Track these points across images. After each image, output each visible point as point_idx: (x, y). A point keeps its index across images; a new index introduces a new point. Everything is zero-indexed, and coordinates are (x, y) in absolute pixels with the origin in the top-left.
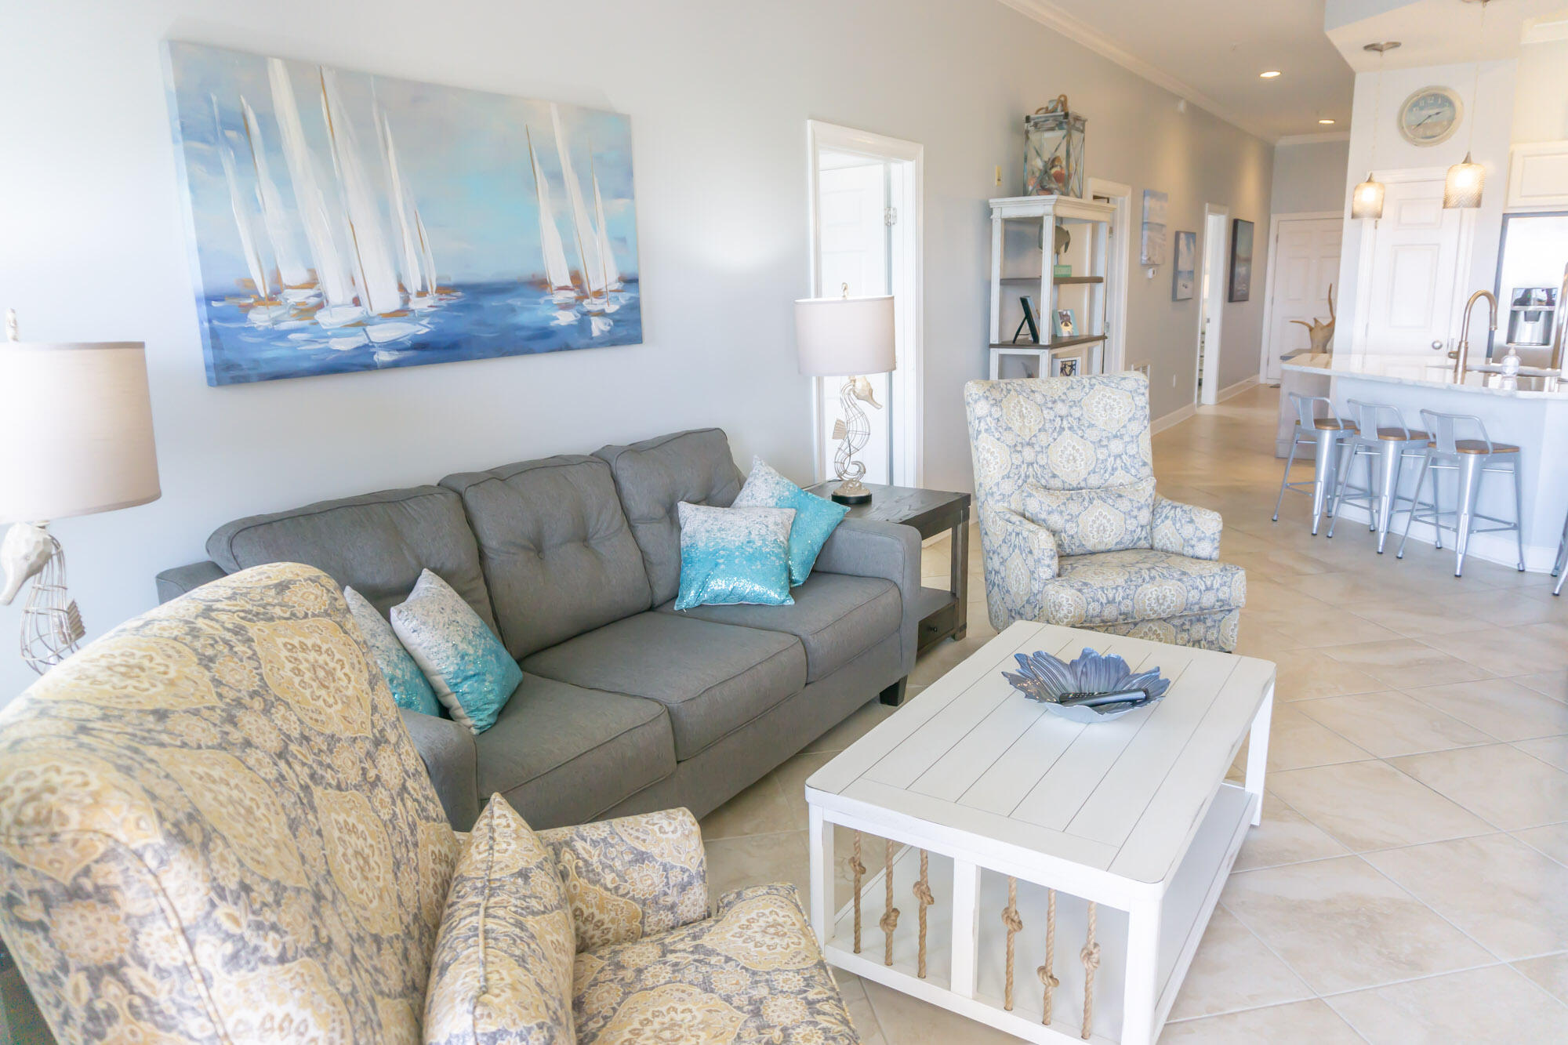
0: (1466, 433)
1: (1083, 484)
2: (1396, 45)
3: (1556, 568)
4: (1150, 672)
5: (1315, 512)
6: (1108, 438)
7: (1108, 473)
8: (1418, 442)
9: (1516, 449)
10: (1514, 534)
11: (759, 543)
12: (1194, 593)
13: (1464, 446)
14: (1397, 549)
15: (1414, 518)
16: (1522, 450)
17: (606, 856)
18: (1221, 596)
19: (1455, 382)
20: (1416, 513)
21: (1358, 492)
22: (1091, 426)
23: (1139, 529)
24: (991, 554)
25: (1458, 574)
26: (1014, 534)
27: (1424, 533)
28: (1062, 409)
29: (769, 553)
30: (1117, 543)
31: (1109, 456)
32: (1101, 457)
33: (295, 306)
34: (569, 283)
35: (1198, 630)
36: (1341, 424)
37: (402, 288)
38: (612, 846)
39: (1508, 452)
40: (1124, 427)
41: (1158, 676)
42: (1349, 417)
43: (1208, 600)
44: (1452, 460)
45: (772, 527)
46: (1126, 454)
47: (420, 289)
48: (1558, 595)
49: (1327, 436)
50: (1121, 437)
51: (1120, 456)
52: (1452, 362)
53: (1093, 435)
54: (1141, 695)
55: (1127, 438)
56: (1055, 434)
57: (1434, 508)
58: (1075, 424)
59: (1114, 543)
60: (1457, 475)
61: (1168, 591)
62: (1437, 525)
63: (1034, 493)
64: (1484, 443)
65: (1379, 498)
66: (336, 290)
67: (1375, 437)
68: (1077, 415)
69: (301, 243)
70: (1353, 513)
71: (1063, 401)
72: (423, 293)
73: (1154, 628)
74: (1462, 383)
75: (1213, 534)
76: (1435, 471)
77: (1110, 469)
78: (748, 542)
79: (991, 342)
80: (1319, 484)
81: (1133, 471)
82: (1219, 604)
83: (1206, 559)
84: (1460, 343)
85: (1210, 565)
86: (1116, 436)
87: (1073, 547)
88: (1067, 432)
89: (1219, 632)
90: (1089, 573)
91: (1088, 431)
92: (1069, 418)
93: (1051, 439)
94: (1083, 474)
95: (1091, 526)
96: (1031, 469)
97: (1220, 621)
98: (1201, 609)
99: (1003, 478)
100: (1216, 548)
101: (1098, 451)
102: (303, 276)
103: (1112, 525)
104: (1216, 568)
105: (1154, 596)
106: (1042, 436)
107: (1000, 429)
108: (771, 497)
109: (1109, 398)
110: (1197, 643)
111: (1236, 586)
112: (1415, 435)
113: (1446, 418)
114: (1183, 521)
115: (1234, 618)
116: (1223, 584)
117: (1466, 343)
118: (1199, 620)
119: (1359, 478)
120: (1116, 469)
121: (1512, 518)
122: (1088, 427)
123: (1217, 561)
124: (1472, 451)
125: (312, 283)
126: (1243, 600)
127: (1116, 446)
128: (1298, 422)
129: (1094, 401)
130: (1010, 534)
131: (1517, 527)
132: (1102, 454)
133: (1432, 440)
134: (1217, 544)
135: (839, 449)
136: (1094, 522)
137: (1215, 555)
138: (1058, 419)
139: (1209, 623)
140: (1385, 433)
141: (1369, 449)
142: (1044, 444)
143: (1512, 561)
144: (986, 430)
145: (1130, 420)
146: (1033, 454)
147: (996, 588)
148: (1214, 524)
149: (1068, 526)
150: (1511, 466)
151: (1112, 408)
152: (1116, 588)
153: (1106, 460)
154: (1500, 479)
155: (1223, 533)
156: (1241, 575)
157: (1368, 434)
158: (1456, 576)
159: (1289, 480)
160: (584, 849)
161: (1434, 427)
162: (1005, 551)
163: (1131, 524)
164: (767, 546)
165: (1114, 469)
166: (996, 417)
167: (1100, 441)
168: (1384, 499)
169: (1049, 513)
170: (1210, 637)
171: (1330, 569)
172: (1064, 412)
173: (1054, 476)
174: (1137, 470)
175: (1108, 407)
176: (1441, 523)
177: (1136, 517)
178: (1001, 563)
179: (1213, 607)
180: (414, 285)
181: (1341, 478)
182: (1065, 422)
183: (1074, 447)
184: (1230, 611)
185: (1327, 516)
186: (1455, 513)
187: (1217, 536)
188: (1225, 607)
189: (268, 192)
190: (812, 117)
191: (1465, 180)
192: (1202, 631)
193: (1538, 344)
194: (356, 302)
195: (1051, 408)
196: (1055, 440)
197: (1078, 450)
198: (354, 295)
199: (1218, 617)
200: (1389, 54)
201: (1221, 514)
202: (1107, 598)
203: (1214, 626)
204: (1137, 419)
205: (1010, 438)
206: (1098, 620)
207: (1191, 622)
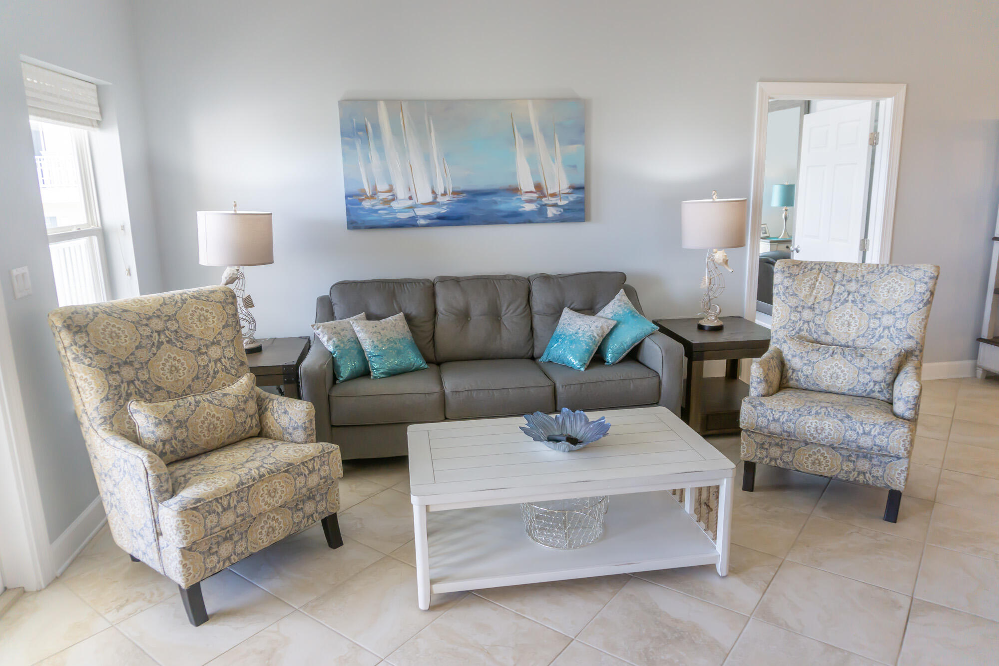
1: (850, 344)
6: (882, 313)
7: (875, 339)
11: (580, 335)
22: (872, 301)
23: (872, 383)
29: (583, 341)
30: (849, 390)
31: (880, 326)
32: (872, 326)
33: (381, 200)
34: (533, 189)
37: (433, 192)
43: (866, 442)
45: (593, 328)
46: (894, 327)
47: (443, 192)
50: (894, 313)
53: (871, 308)
55: (898, 315)
56: (838, 304)
58: (859, 299)
63: (788, 341)
66: (401, 193)
69: (387, 175)
72: (445, 194)
73: (822, 451)
77: (877, 336)
78: (576, 333)
79: (995, 235)
81: (897, 341)
82: (878, 448)
86: (889, 312)
87: (809, 384)
88: (849, 304)
89: (884, 471)
91: (868, 305)
92: (856, 294)
93: (833, 307)
94: (853, 335)
95: (826, 372)
96: (806, 325)
97: (886, 463)
98: (860, 448)
101: (871, 322)
102: (386, 187)
103: (845, 375)
106: (825, 304)
107: (787, 294)
108: (611, 313)
109: (897, 283)
111: (895, 438)
115: (901, 465)
116: (882, 434)
118: (865, 457)
122: (869, 302)
125: (391, 190)
127: (887, 320)
129: (883, 284)
132: (874, 324)
136: (829, 370)
138: (846, 294)
139: (875, 461)
142: (825, 309)
145: (907, 301)
146: (811, 315)
149: (805, 368)
151: (895, 291)
153: (876, 329)
163: (863, 378)
164: (584, 337)
165: (881, 337)
167: (876, 314)
169: (793, 356)
170: (875, 473)
172: (853, 289)
173: (827, 333)
174: (904, 341)
175: (892, 290)
177: (869, 374)
179: (873, 449)
180: (440, 190)
182: (850, 296)
183: (851, 316)
184: (893, 457)
188: (886, 453)
189: (374, 155)
190: (762, 80)
194: (410, 198)
196: (836, 308)
197: (854, 318)
198: (409, 195)
199: (883, 459)
202: (774, 417)
204: (913, 301)
205: (793, 302)
207: (858, 456)
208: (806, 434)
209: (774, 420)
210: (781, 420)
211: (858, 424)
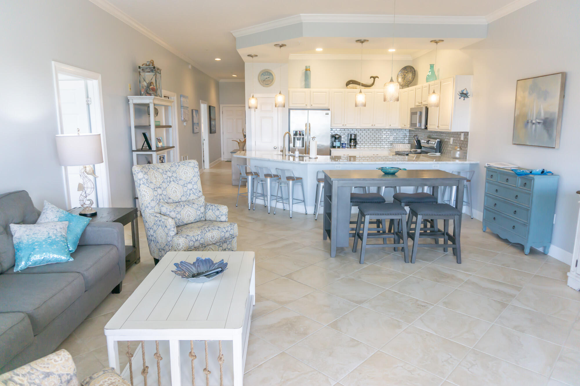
0: (288, 174)
1: (180, 200)
2: (256, 56)
3: (315, 212)
4: (220, 261)
5: (249, 202)
6: (187, 183)
7: (188, 195)
8: (276, 178)
9: (301, 178)
10: (303, 203)
11: (54, 237)
12: (223, 233)
13: (289, 178)
14: (274, 212)
15: (277, 202)
16: (303, 178)
17: (30, 379)
18: (231, 233)
19: (283, 159)
20: (278, 200)
21: (260, 195)
22: (180, 179)
23: (201, 214)
24: (149, 229)
25: (291, 217)
26: (158, 221)
27: (280, 206)
28: (169, 174)
29: (59, 241)
30: (194, 220)
31: (188, 190)
32: (185, 190)
35: (225, 246)
36: (253, 174)
38: (33, 374)
39: (299, 180)
40: (192, 179)
41: (223, 262)
42: (255, 171)
43: (227, 235)
44: (285, 183)
45: (59, 230)
46: (193, 188)
48: (316, 220)
49: (250, 178)
50: (191, 183)
51: (191, 189)
52: (282, 153)
53: (181, 182)
54: (220, 269)
55: (193, 183)
56: (168, 183)
57: (282, 198)
58: (175, 179)
59: (193, 220)
60: (287, 187)
61: (215, 234)
62: (283, 203)
63: (164, 205)
64: (294, 177)
65: (267, 196)
67: (264, 177)
68: (175, 176)
70: (259, 201)
71: (170, 171)
73: (211, 247)
74: (285, 159)
75: (226, 213)
76: (281, 186)
77: (188, 194)
78: (49, 237)
79: (133, 150)
80: (249, 193)
81: (196, 194)
82: (231, 236)
83: (224, 222)
84: (283, 148)
85: (226, 223)
86: (189, 183)
87: (180, 223)
88: (172, 182)
89: (231, 245)
90: (188, 231)
91: (180, 181)
92: (173, 177)
93: (167, 185)
94: (180, 197)
95: (185, 215)
96: (161, 197)
97: (231, 241)
98: (225, 238)
99: (151, 201)
100: (227, 218)
101: (184, 188)
103: (192, 213)
104: (228, 224)
105: (210, 236)
106: (164, 184)
107: (148, 183)
109: (186, 169)
110: (225, 250)
111: (235, 229)
112: (275, 176)
113: (283, 171)
114: (215, 210)
115: (235, 240)
116: (231, 229)
117: (285, 148)
118: (225, 242)
119: (260, 191)
120: (191, 194)
121: (302, 199)
122: (179, 180)
123: (228, 222)
124: (291, 180)
126: (238, 234)
127: (190, 186)
128: (241, 174)
129: (181, 171)
130: (157, 221)
131: (304, 201)
132: (185, 189)
133: (280, 177)
134: (227, 216)
135: (81, 195)
136: (186, 213)
137: (227, 220)
138: (169, 178)
139: (228, 243)
140: (267, 176)
141: (262, 181)
142: (165, 187)
143: (303, 211)
144: (143, 184)
145: (193, 177)
146: (161, 191)
147: (152, 242)
148: (226, 209)
149: (177, 216)
150: (300, 183)
151: (187, 173)
152: (198, 235)
153: (187, 191)
154: (298, 188)
155: (229, 212)
156: (236, 225)
157: (262, 176)
158: (290, 218)
159: (240, 192)
160: (19, 379)
161: (280, 173)
162: (155, 228)
163: (198, 212)
164: (58, 238)
165: (190, 194)
166: (146, 178)
167: (184, 185)
168: (268, 196)
169: (170, 212)
170: (229, 247)
171: (256, 220)
172: (170, 175)
173: (170, 198)
174: (198, 194)
175: (185, 173)
176: (284, 202)
177: (200, 210)
178: (154, 232)
179: (229, 237)
181: (255, 191)
182: (171, 179)
183: (175, 188)
184: (234, 238)
185: (252, 203)
186: (288, 199)
187: (227, 214)
188: (232, 237)
190: (53, 60)
191: (280, 99)
192: (226, 246)
193: (301, 147)
195: (166, 174)
196: (168, 185)
197: (177, 189)
199: (231, 240)
200: (255, 58)
201: (227, 206)
202: (195, 239)
203: (229, 243)
204: (196, 176)
205: (152, 186)
206: (193, 247)
207: (223, 243)
208: (208, 242)
209: (196, 241)
210: (199, 239)
211: (224, 229)
